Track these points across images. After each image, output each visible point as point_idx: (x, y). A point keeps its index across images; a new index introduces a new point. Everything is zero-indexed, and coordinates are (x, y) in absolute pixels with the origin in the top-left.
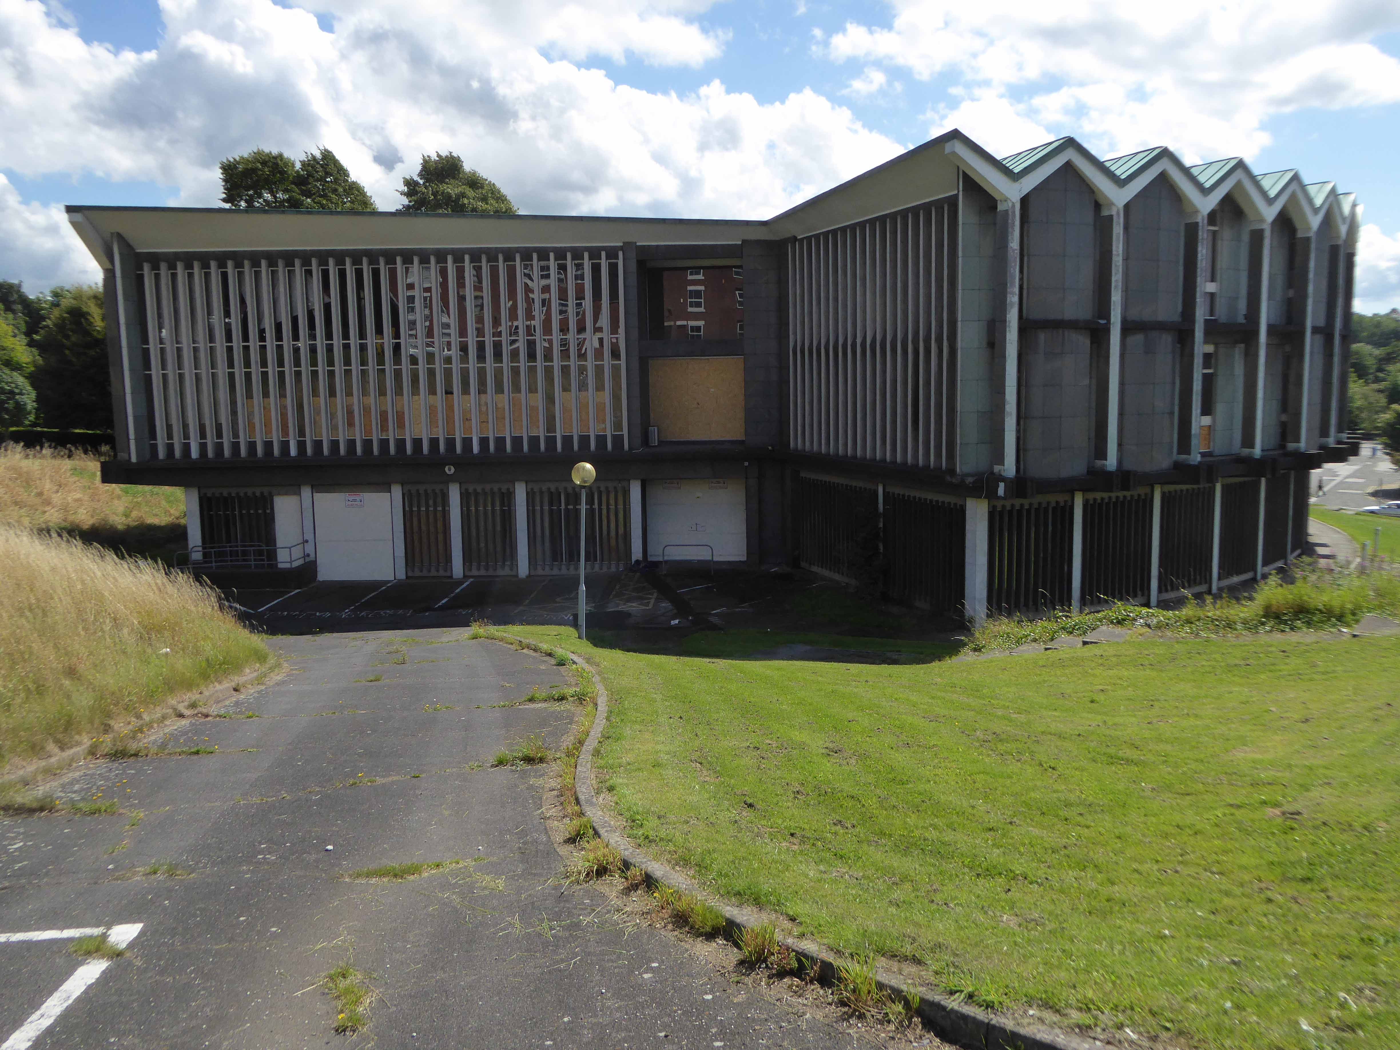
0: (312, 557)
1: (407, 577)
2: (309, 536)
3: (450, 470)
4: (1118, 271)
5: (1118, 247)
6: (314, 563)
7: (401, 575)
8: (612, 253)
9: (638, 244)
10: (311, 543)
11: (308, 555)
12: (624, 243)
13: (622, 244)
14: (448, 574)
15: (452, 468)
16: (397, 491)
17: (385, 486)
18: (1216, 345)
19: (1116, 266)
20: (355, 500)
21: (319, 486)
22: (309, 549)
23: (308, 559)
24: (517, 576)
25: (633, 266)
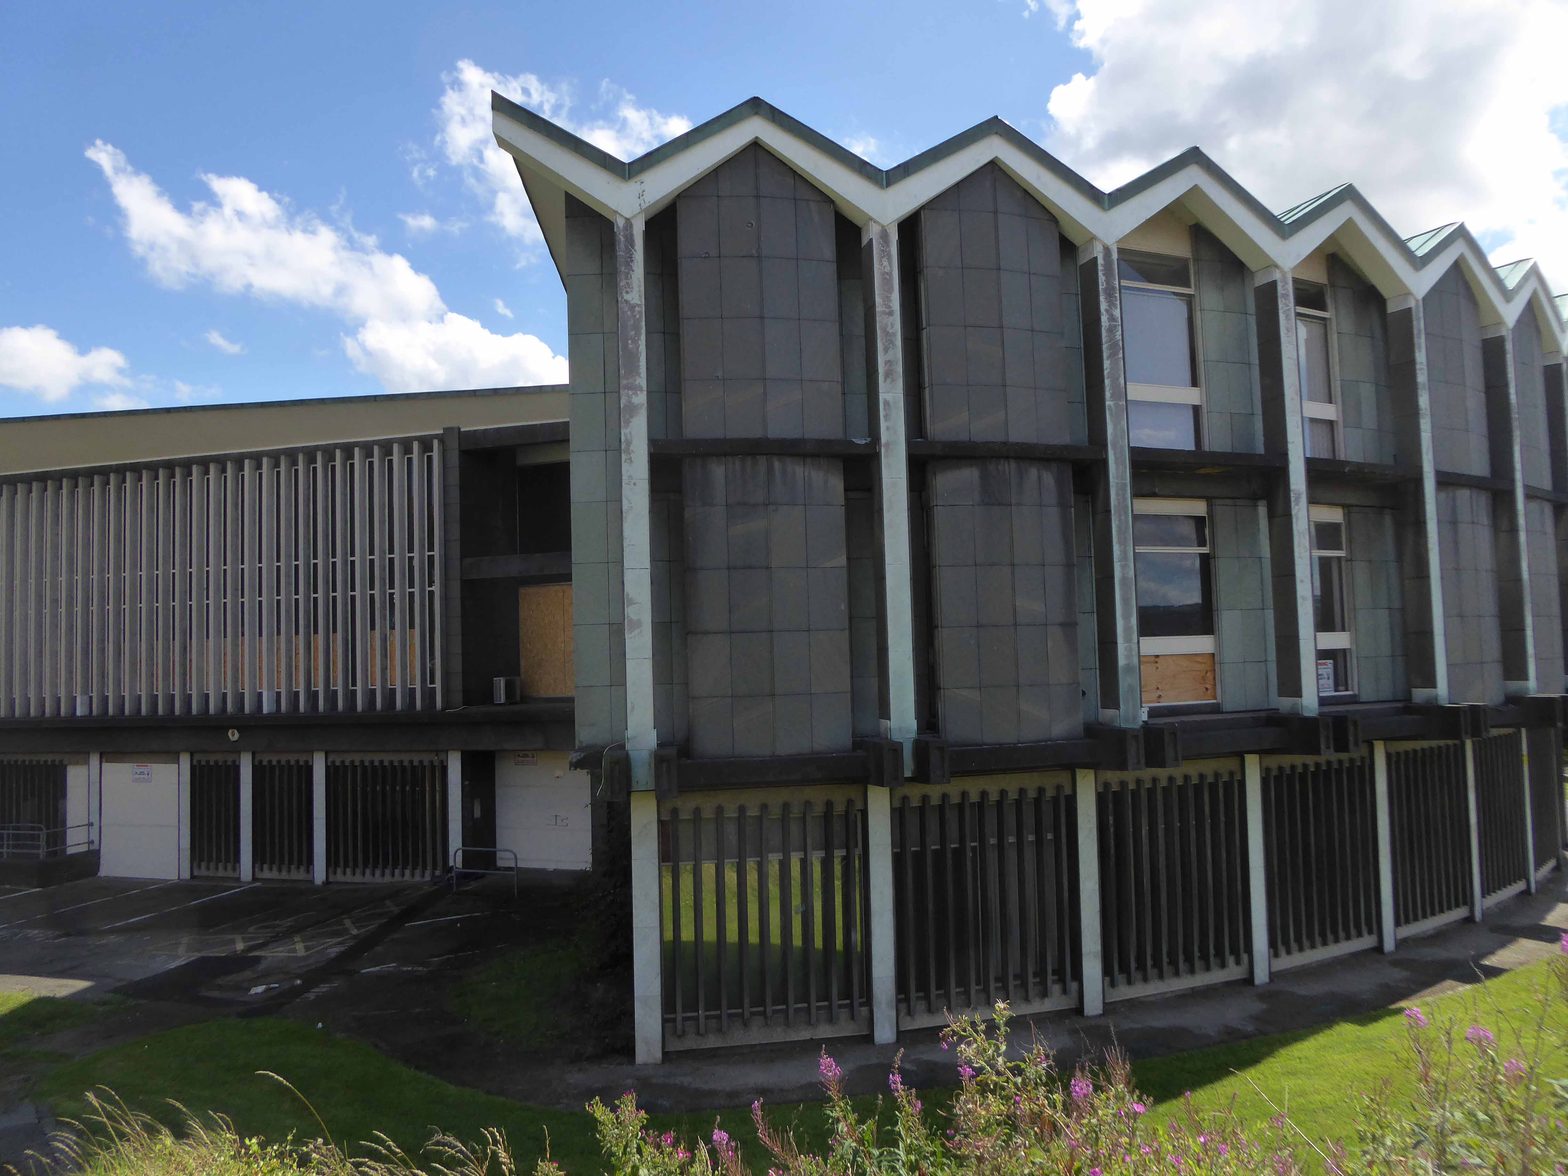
0: (95, 847)
1: (193, 877)
2: (95, 819)
3: (233, 735)
4: (892, 342)
5: (887, 299)
6: (98, 852)
7: (187, 875)
8: (426, 444)
9: (462, 430)
10: (96, 826)
11: (92, 842)
12: (444, 429)
13: (442, 432)
14: (236, 875)
15: (236, 732)
16: (185, 761)
17: (172, 756)
18: (1210, 500)
19: (887, 334)
20: (142, 773)
21: (110, 754)
22: (95, 836)
23: (92, 848)
24: (312, 881)
25: (454, 458)
